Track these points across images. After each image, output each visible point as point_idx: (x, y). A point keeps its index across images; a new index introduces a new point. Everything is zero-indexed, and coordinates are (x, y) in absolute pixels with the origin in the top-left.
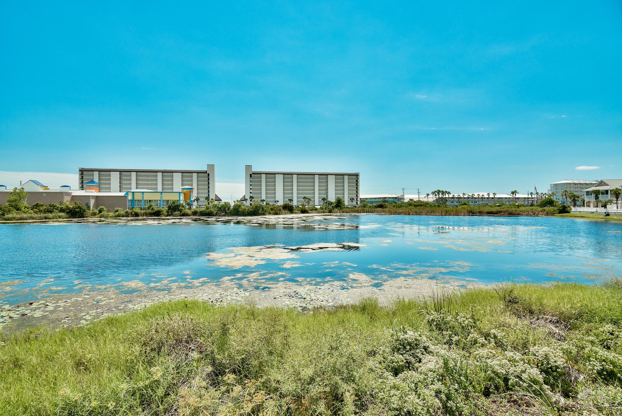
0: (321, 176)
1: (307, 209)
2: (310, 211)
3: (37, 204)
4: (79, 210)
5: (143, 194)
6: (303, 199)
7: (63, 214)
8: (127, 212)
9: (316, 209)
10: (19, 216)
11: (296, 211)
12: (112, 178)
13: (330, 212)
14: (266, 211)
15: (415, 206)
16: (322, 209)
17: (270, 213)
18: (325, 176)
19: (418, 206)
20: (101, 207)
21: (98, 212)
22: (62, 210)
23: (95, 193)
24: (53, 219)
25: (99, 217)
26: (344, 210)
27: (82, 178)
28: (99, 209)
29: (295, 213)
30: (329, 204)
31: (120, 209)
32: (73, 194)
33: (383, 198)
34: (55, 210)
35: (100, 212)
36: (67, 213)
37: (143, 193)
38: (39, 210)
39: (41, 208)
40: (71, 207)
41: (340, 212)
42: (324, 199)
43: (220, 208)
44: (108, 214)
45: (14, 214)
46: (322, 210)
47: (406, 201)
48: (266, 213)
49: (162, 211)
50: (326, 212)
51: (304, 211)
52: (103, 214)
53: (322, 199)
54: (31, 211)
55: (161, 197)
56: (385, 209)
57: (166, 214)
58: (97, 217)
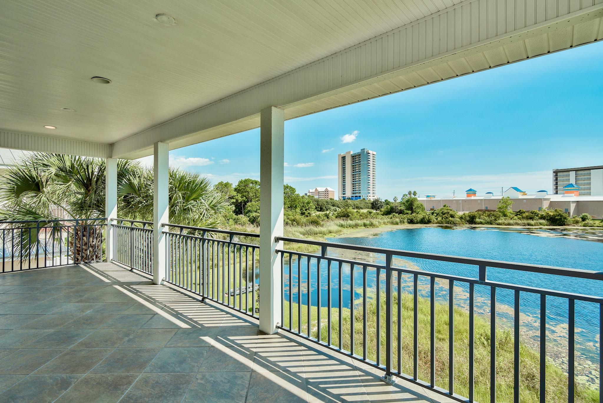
3: (520, 211)
4: (559, 217)
7: (543, 221)
10: (506, 222)
12: (592, 176)
20: (583, 214)
21: (581, 220)
22: (542, 218)
23: (575, 197)
25: (582, 225)
27: (557, 179)
28: (581, 216)
32: (551, 200)
34: (536, 217)
35: (584, 219)
36: (547, 220)
38: (522, 216)
39: (524, 215)
40: (552, 214)
44: (594, 223)
45: (502, 220)
52: (588, 223)
54: (516, 217)
58: (581, 226)
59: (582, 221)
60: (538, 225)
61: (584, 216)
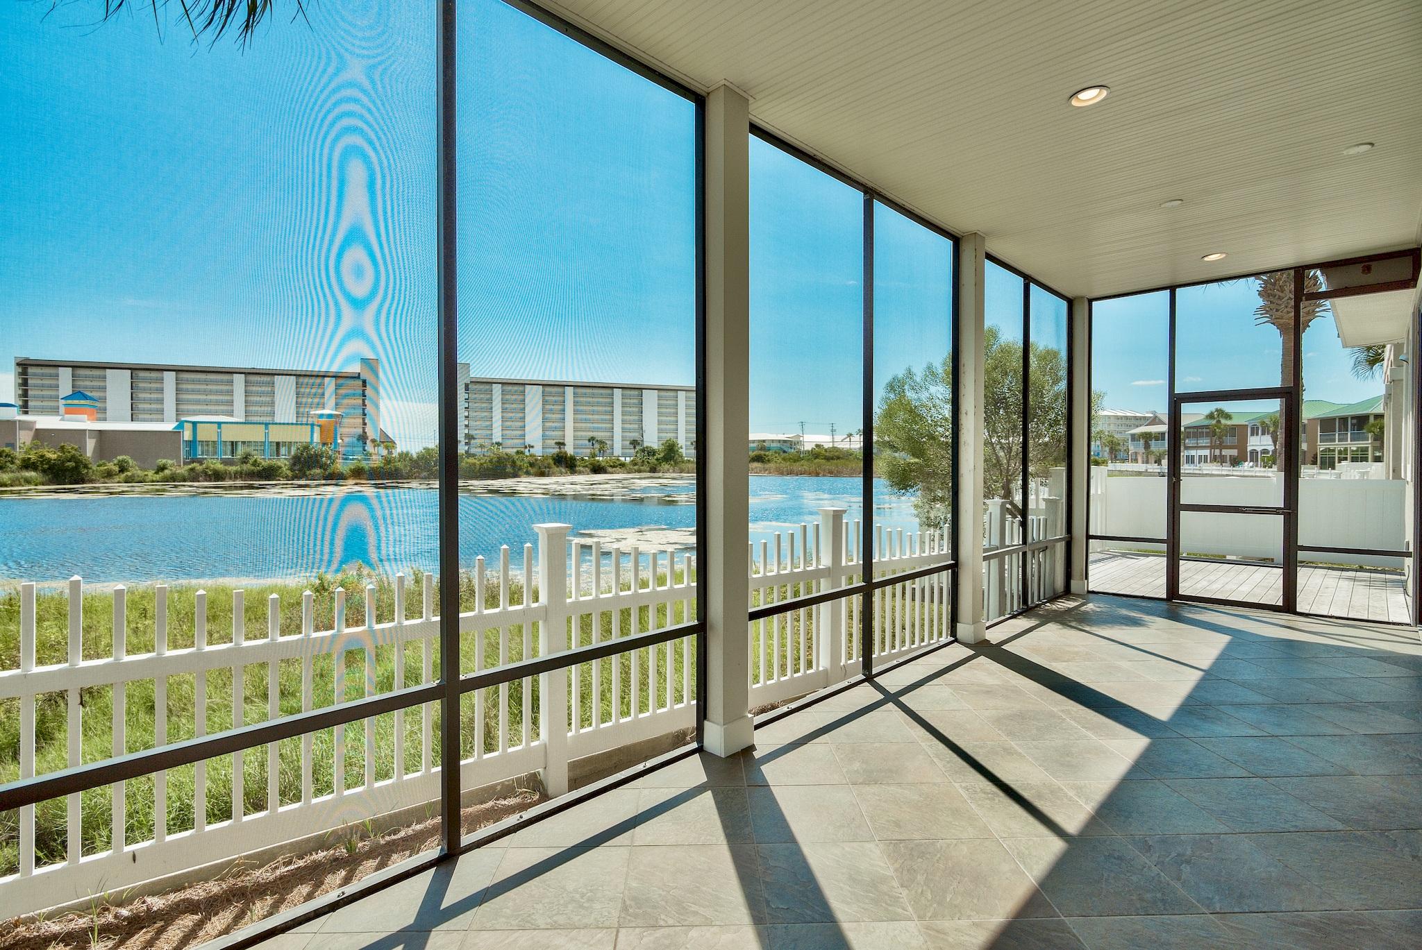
0: (628, 392)
1: (603, 464)
2: (610, 469)
4: (71, 464)
5: (219, 428)
6: (587, 442)
7: (33, 474)
8: (192, 470)
9: (623, 465)
11: (581, 469)
12: (109, 384)
13: (653, 470)
14: (520, 469)
15: (828, 459)
16: (634, 463)
17: (528, 474)
18: (636, 392)
19: (832, 459)
20: (120, 458)
21: (116, 469)
22: (27, 465)
23: (89, 422)
24: (12, 486)
25: (123, 480)
26: (683, 466)
27: (25, 383)
28: (116, 462)
29: (580, 473)
30: (648, 453)
31: (170, 462)
32: (38, 426)
33: (759, 441)
34: (8, 464)
35: (122, 468)
36: (44, 471)
37: (219, 424)
40: (52, 456)
41: (674, 472)
42: (634, 443)
43: (416, 461)
44: (147, 475)
46: (636, 467)
47: (808, 447)
48: (520, 473)
49: (280, 468)
50: (645, 471)
51: (597, 469)
52: (133, 476)
53: (631, 443)
55: (267, 435)
56: (767, 466)
57: (289, 473)
58: (119, 482)
59: (120, 471)
60: (20, 485)
61: (123, 461)
